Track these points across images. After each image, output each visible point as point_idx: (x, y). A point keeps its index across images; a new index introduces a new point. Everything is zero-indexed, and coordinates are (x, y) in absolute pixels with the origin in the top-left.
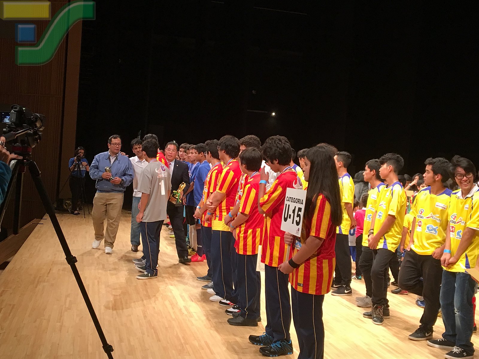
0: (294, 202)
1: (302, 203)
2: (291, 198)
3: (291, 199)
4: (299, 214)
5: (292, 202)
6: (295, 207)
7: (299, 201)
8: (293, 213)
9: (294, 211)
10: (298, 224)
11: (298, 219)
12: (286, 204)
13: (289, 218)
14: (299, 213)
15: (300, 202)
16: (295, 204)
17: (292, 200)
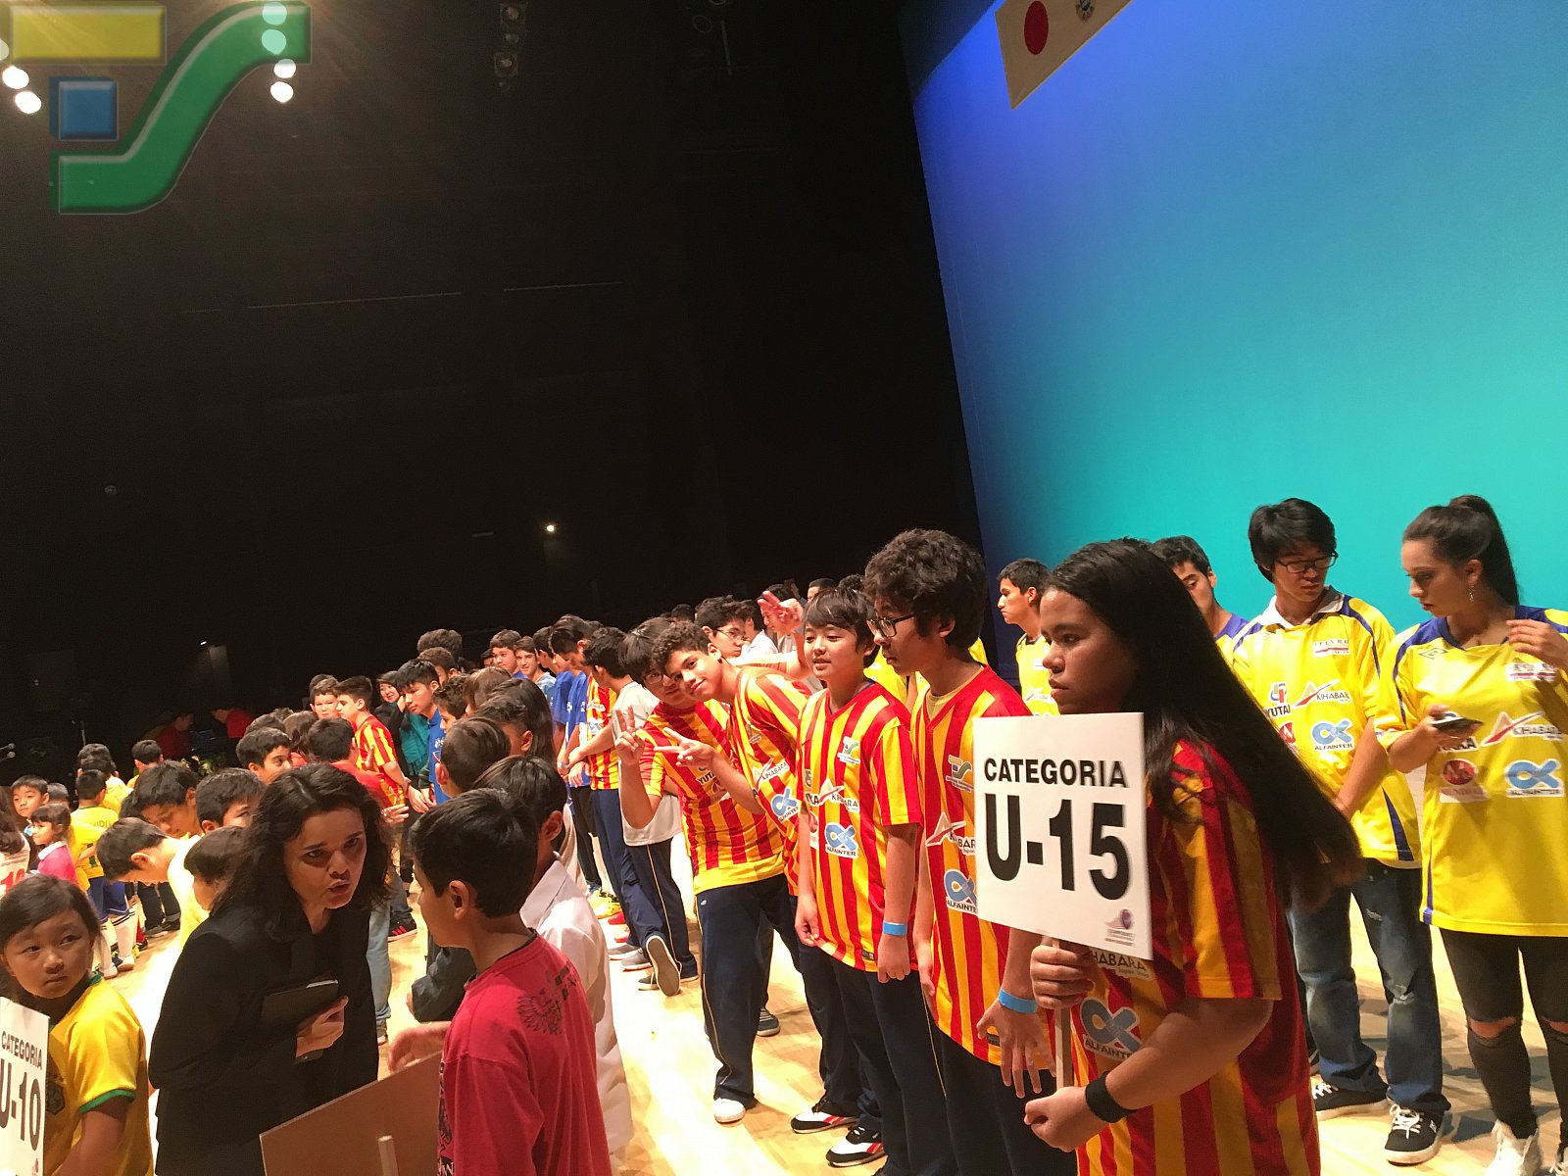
0: (1048, 781)
1: (1114, 781)
2: (1017, 763)
3: (1023, 769)
4: (1113, 840)
5: (1029, 780)
6: (1066, 805)
7: (1090, 774)
8: (1052, 833)
9: (1061, 825)
10: (1111, 888)
11: (1107, 865)
12: (991, 799)
13: (1030, 860)
14: (1108, 831)
15: (1097, 774)
16: (1059, 792)
17: (1029, 771)
